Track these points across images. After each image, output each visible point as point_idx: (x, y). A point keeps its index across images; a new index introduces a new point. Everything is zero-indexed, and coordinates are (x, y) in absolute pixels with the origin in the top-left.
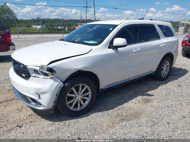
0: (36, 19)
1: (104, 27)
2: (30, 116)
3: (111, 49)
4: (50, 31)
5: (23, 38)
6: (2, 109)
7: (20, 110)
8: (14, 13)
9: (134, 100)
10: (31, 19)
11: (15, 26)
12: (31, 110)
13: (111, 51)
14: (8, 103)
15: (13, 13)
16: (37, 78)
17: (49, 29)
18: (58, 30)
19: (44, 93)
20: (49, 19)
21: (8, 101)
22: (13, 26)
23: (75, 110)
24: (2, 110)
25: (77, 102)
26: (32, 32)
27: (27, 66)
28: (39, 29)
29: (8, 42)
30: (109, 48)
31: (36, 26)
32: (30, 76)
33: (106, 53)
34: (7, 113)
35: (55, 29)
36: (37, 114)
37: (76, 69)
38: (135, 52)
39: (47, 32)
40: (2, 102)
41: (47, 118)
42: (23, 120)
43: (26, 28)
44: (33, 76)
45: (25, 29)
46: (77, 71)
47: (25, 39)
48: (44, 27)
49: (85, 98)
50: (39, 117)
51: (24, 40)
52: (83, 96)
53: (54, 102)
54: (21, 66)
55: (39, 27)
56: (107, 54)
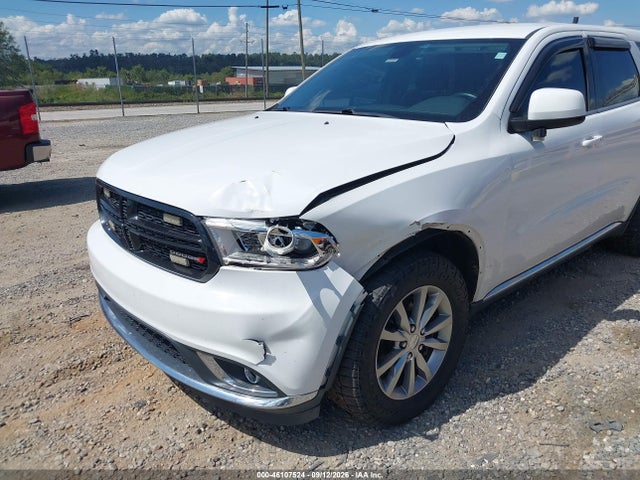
0: (88, 55)
1: (457, 49)
2: (199, 432)
3: (516, 135)
4: (141, 96)
5: (56, 121)
6: (67, 404)
7: (147, 406)
8: (7, 36)
9: (588, 340)
10: (68, 57)
11: (15, 82)
12: (197, 407)
13: (518, 142)
14: (87, 380)
15: (4, 34)
16: (251, 270)
17: (138, 90)
18: (170, 90)
19: (288, 334)
20: (131, 54)
21: (82, 367)
22: (8, 81)
23: (398, 397)
24: (72, 411)
25: (407, 365)
26: (79, 100)
27: (202, 218)
28: (101, 89)
29: (25, 132)
30: (511, 130)
31: (90, 81)
32: (221, 263)
33: (507, 153)
34: (94, 422)
35: (159, 90)
36: (230, 424)
37: (418, 223)
38: (589, 146)
39: (131, 99)
40: (61, 376)
41: (276, 439)
42: (179, 454)
43: (53, 87)
44: (231, 264)
45: (49, 92)
46: (419, 234)
47: (64, 124)
48: (120, 81)
49: (431, 344)
50: (240, 434)
51: (64, 128)
52: (428, 337)
53: (328, 372)
54: (167, 219)
55: (102, 83)
56: (510, 155)
